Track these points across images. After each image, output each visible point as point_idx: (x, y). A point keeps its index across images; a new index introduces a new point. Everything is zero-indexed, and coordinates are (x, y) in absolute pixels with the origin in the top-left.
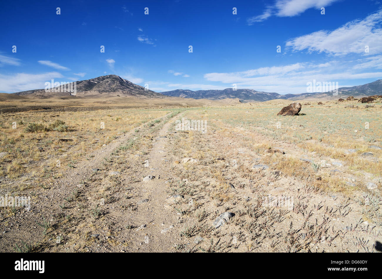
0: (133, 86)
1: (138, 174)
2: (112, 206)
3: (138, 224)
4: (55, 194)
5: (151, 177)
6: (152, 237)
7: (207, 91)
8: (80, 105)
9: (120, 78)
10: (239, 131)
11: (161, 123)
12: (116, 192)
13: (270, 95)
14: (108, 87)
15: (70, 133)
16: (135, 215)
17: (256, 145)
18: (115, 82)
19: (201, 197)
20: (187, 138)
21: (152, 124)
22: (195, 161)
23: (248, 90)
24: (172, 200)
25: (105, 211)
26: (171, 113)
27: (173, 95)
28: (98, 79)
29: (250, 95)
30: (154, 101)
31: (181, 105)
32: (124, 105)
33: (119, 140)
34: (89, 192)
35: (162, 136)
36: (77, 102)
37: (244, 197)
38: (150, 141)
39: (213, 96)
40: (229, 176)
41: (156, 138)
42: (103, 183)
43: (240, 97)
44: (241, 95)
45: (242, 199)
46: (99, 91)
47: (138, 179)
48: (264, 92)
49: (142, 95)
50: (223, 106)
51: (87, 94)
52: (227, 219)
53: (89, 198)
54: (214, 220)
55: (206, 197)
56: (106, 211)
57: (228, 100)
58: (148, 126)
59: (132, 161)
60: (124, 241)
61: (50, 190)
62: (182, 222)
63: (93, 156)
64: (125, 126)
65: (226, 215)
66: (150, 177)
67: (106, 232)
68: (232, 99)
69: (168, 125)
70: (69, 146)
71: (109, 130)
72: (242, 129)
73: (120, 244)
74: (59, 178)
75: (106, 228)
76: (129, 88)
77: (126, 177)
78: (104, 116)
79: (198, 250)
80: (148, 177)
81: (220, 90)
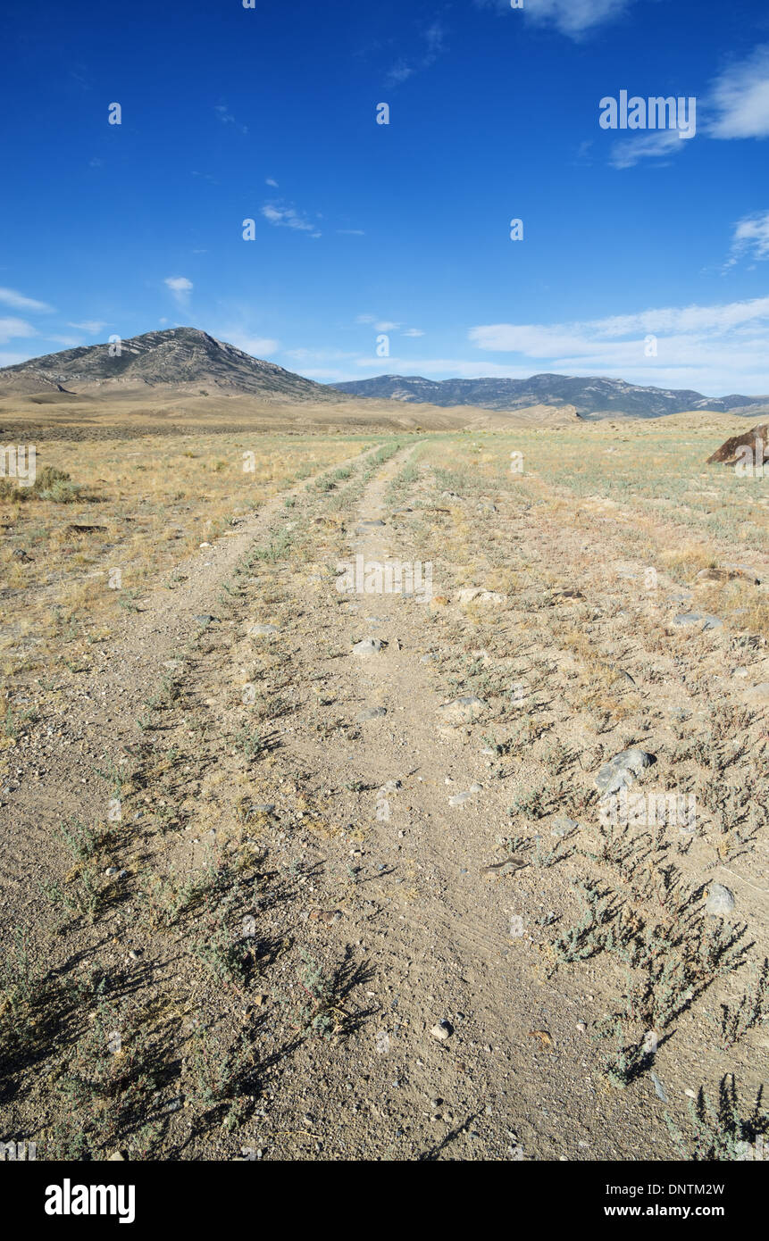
0: (249, 364)
1: (334, 632)
2: (286, 726)
3: (379, 779)
4: (108, 687)
5: (378, 644)
6: (426, 815)
7: (475, 381)
8: (90, 421)
9: (210, 339)
10: (599, 510)
11: (356, 479)
12: (285, 684)
13: (674, 397)
14: (171, 367)
15: (90, 507)
16: (359, 752)
17: (668, 554)
18: (195, 349)
19: (539, 705)
20: (448, 527)
21: (330, 481)
22: (497, 599)
23: (604, 379)
24: (456, 711)
25: (269, 738)
26: (377, 449)
27: (369, 394)
28: (143, 342)
29: (611, 398)
30: (315, 410)
31: (395, 426)
32: (221, 423)
33: (244, 530)
34: (206, 684)
35: (369, 520)
36: (77, 412)
37: (670, 709)
38: (340, 535)
39: (494, 398)
40: (608, 646)
41: (354, 525)
42: (237, 658)
43: (577, 403)
44: (581, 395)
45: (664, 714)
46: (146, 379)
47: (337, 649)
48: (654, 388)
49: (276, 391)
50: (527, 428)
51: (110, 388)
52: (639, 769)
53: (208, 702)
54: (597, 773)
55: (555, 705)
56: (272, 740)
57: (540, 411)
58: (319, 489)
59: (303, 594)
60: (352, 826)
61: (91, 676)
62: (501, 775)
63: (182, 579)
64: (248, 487)
65: (635, 758)
66: (373, 643)
67: (290, 797)
68: (554, 408)
69: (377, 487)
70: (99, 547)
71: (204, 500)
72: (608, 503)
73: (342, 834)
74: (103, 640)
75: (290, 788)
76: (235, 369)
77: (300, 641)
78: (173, 455)
79: (569, 854)
80: (369, 644)
81: (515, 381)
